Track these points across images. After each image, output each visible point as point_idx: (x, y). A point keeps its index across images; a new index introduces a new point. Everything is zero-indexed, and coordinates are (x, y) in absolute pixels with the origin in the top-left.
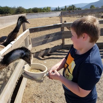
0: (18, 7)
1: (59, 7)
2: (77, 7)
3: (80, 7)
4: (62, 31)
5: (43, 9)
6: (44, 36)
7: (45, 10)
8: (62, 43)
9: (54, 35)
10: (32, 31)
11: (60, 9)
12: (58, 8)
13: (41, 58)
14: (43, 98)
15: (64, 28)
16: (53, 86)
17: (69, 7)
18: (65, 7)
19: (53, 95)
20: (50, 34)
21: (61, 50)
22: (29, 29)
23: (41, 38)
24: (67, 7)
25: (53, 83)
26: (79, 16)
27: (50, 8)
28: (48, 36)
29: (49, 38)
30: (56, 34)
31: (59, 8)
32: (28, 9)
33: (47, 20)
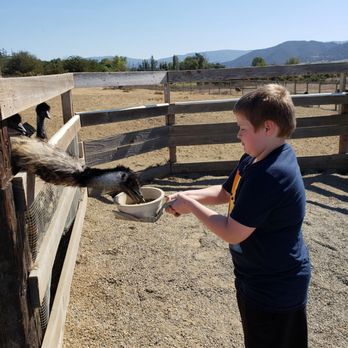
0: (14, 54)
1: (155, 59)
2: (211, 60)
3: (221, 61)
4: (168, 124)
5: (101, 63)
6: (119, 137)
7: (109, 66)
8: (168, 157)
9: (146, 136)
10: (88, 120)
11: (158, 66)
12: (149, 62)
13: (110, 198)
14: (124, 285)
15: (174, 115)
16: (150, 260)
17: (187, 59)
18: (175, 58)
19: (150, 278)
20: (138, 132)
21: (166, 179)
22: (81, 115)
23: (111, 141)
24: (181, 60)
25: (150, 254)
26: (217, 90)
27: (124, 59)
28: (130, 137)
29: (132, 142)
30: (154, 132)
31: (153, 62)
32: (49, 60)
33: (117, 99)
